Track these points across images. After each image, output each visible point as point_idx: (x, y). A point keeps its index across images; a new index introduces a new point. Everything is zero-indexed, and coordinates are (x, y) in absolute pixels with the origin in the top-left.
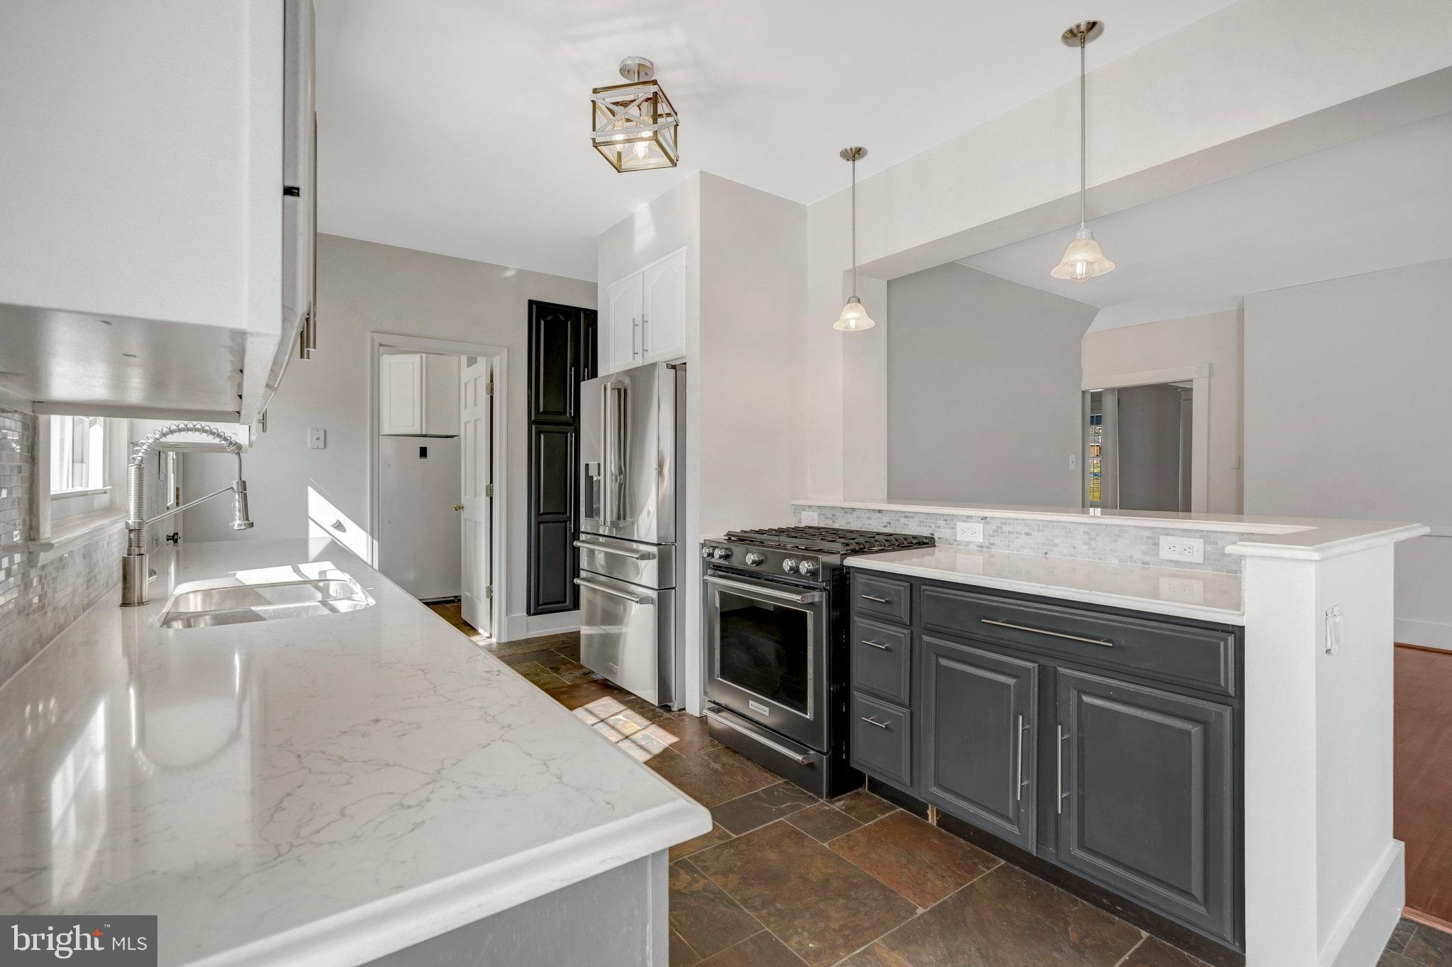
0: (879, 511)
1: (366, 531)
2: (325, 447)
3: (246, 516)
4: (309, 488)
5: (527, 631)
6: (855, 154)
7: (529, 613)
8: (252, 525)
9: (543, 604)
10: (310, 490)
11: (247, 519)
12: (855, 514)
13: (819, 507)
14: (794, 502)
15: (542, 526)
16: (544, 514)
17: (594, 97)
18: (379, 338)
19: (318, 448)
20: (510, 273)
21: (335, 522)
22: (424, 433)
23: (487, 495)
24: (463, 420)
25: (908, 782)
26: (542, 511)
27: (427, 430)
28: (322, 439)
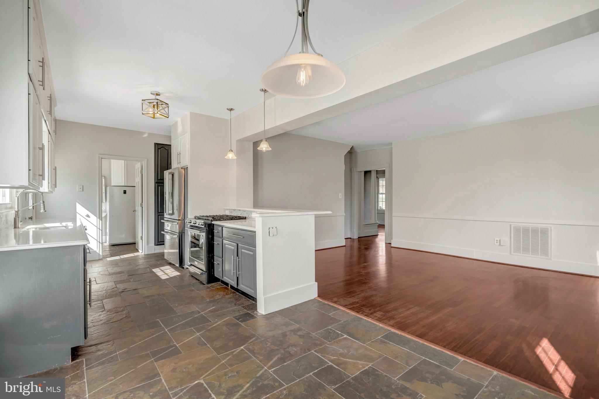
0: (240, 210)
1: (96, 217)
2: (83, 191)
3: (44, 209)
4: (77, 203)
5: (155, 251)
6: (231, 110)
7: (155, 245)
8: (46, 211)
9: (160, 242)
10: (77, 204)
11: (45, 210)
12: (236, 211)
13: (229, 209)
14: (224, 208)
15: (159, 216)
16: (160, 212)
17: (142, 102)
18: (101, 156)
19: (80, 191)
20: (146, 135)
21: (86, 215)
22: (126, 185)
23: (141, 206)
24: (136, 181)
25: (222, 277)
26: (159, 212)
27: (127, 185)
28: (82, 188)
